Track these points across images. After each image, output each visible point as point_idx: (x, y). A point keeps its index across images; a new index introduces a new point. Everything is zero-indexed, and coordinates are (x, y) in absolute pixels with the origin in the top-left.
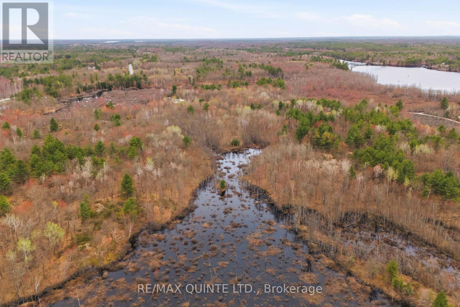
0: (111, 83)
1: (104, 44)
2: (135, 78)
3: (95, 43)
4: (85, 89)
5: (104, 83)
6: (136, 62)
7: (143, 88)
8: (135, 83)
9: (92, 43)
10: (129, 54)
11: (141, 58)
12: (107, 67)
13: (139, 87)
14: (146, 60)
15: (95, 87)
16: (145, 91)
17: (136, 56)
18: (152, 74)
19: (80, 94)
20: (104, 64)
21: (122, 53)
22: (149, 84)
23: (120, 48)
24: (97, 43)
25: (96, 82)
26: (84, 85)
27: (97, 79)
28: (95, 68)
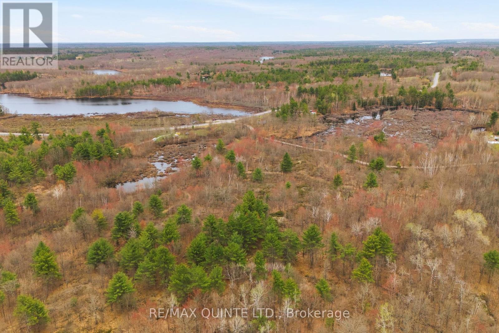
0: (400, 98)
1: (417, 45)
2: (437, 94)
3: (407, 45)
4: (364, 105)
5: (392, 98)
6: (447, 69)
7: (444, 109)
8: (434, 100)
9: (404, 45)
10: (442, 58)
11: (455, 65)
12: (407, 76)
13: (439, 107)
14: (462, 67)
15: (379, 102)
16: (447, 115)
17: (450, 62)
18: (464, 88)
19: (356, 112)
20: (403, 71)
21: (433, 56)
22: (455, 104)
23: (434, 50)
24: (409, 45)
25: (381, 96)
26: (365, 98)
27: (383, 93)
28: (391, 75)
